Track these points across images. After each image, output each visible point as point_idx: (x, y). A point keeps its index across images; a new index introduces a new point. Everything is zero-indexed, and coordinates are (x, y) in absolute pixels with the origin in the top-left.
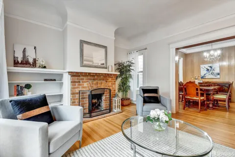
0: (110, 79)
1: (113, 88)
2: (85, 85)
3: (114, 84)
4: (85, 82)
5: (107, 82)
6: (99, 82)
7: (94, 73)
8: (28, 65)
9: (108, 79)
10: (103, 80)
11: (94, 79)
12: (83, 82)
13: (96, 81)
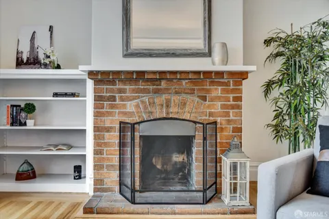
0: (217, 91)
1: (229, 122)
2: (130, 106)
3: (233, 107)
4: (129, 99)
5: (204, 99)
6: (175, 99)
7: (154, 73)
8: (37, 66)
9: (208, 91)
10: (192, 92)
11: (157, 92)
12: (122, 99)
13: (164, 97)
